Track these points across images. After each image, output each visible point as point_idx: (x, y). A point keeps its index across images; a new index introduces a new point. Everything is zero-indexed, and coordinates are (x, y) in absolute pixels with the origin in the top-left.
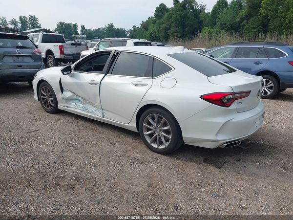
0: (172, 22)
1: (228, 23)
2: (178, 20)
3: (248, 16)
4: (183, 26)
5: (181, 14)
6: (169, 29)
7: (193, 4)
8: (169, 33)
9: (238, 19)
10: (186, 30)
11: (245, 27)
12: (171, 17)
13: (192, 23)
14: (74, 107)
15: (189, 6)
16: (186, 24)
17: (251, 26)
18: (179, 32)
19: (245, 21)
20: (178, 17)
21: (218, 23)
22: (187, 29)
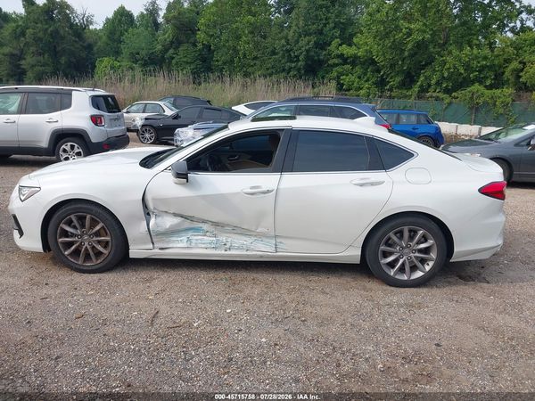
0: (27, 44)
1: (143, 53)
2: (40, 39)
3: (176, 43)
4: (55, 54)
5: (47, 29)
6: (21, 57)
7: (68, 12)
8: (22, 67)
9: (159, 47)
10: (63, 62)
11: (174, 61)
12: (23, 34)
13: (72, 48)
14: (185, 245)
15: (59, 13)
16: (59, 49)
17: (185, 60)
18: (48, 65)
19: (171, 51)
20: (41, 35)
21: (125, 51)
22: (63, 60)
